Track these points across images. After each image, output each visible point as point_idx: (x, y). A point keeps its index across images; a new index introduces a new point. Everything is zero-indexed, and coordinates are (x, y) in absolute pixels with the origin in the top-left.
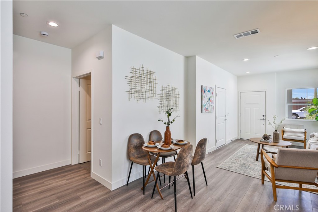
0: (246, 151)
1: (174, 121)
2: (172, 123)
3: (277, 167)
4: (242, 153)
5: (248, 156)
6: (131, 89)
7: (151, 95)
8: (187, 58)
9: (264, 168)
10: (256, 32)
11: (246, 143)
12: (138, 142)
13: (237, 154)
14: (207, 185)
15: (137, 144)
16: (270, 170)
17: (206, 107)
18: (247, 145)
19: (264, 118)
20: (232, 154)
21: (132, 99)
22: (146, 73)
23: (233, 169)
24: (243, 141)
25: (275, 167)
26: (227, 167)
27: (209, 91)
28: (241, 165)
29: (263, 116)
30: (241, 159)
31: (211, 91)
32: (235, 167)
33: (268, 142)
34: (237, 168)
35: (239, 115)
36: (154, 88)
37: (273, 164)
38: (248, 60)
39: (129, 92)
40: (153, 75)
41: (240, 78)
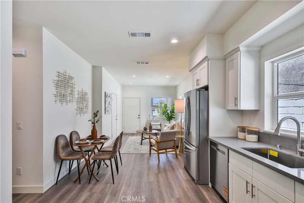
0: (132, 141)
1: (98, 120)
2: (97, 122)
3: (160, 143)
4: (131, 142)
5: (135, 143)
6: (57, 92)
7: (71, 98)
8: (94, 67)
9: (151, 146)
10: (148, 63)
11: (129, 136)
12: (64, 143)
13: (128, 143)
14: (122, 165)
15: (63, 144)
16: (156, 146)
17: (108, 109)
18: (130, 137)
19: (139, 117)
20: (125, 144)
21: (58, 102)
22: (68, 78)
23: (131, 152)
24: (126, 135)
25: (159, 142)
26: (127, 152)
27: (109, 97)
28: (135, 149)
29: (139, 115)
30: (132, 146)
31: (110, 96)
32: (131, 151)
33: (147, 132)
34: (133, 151)
35: (123, 115)
36: (74, 92)
37: (158, 141)
38: (135, 76)
39: (56, 96)
40: (73, 80)
41: (124, 87)
